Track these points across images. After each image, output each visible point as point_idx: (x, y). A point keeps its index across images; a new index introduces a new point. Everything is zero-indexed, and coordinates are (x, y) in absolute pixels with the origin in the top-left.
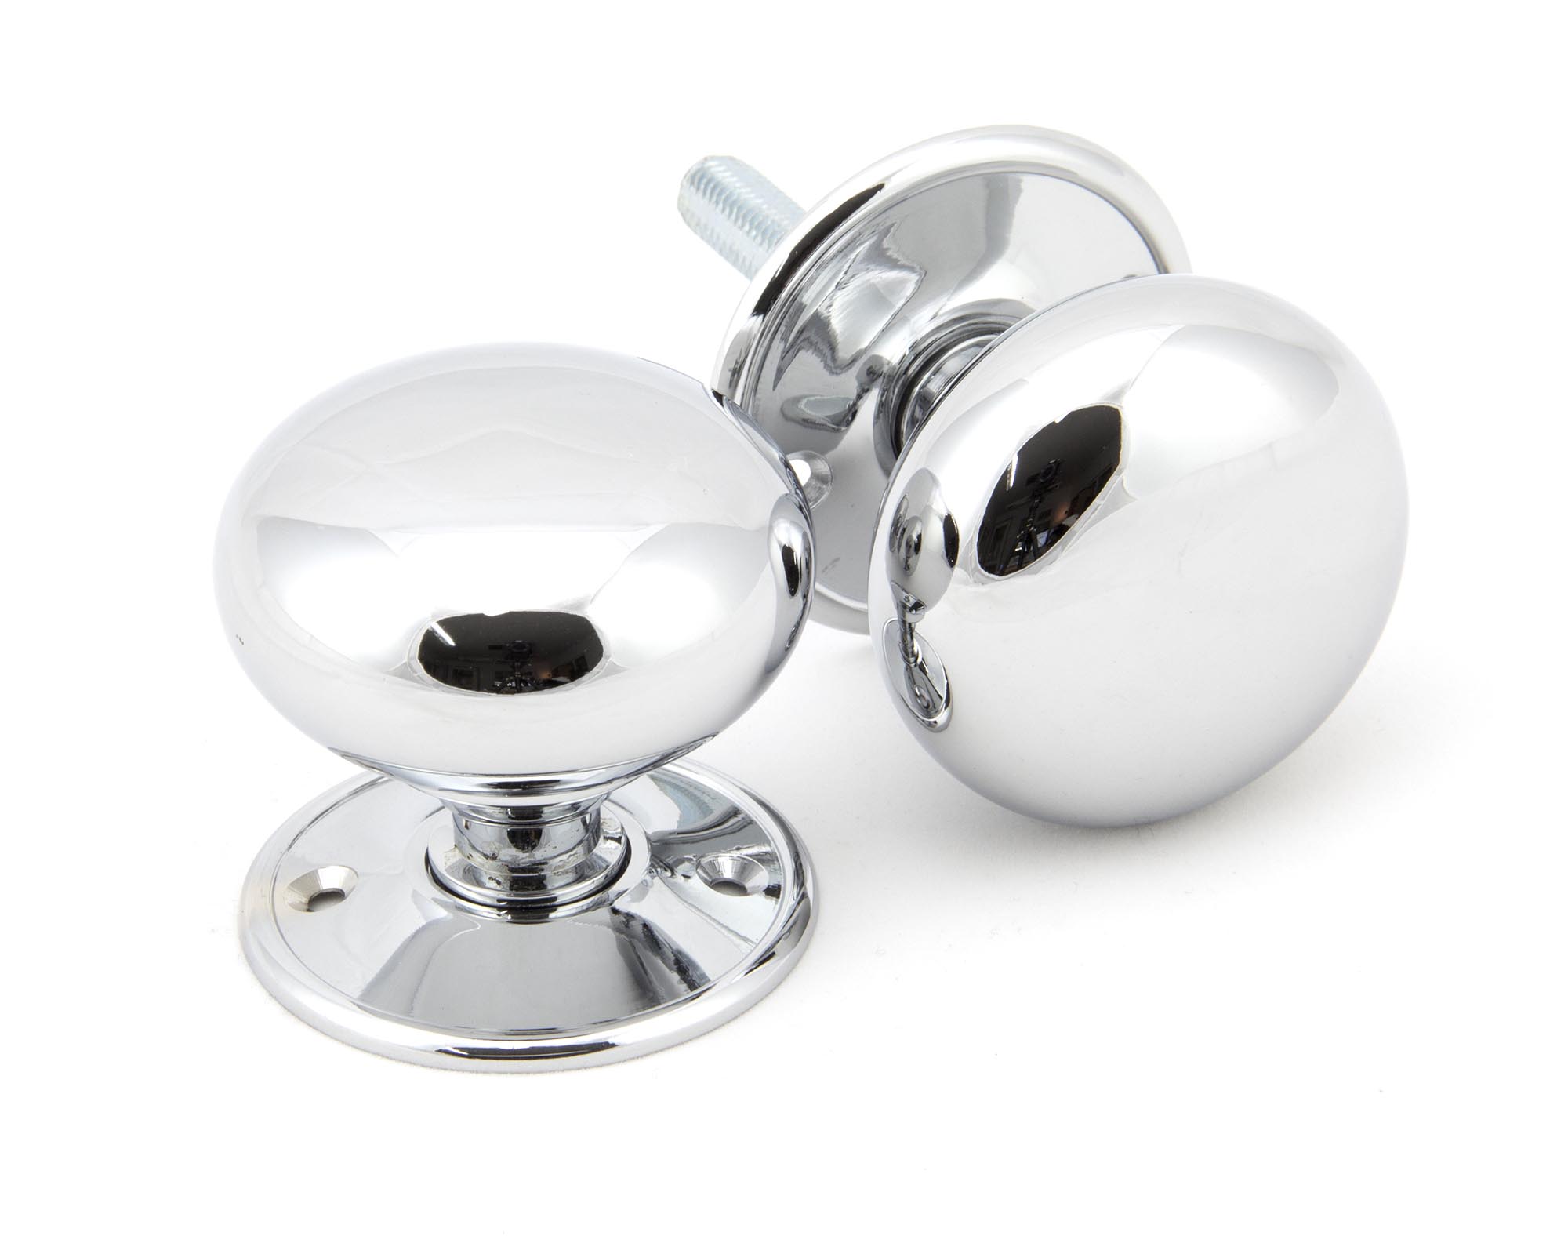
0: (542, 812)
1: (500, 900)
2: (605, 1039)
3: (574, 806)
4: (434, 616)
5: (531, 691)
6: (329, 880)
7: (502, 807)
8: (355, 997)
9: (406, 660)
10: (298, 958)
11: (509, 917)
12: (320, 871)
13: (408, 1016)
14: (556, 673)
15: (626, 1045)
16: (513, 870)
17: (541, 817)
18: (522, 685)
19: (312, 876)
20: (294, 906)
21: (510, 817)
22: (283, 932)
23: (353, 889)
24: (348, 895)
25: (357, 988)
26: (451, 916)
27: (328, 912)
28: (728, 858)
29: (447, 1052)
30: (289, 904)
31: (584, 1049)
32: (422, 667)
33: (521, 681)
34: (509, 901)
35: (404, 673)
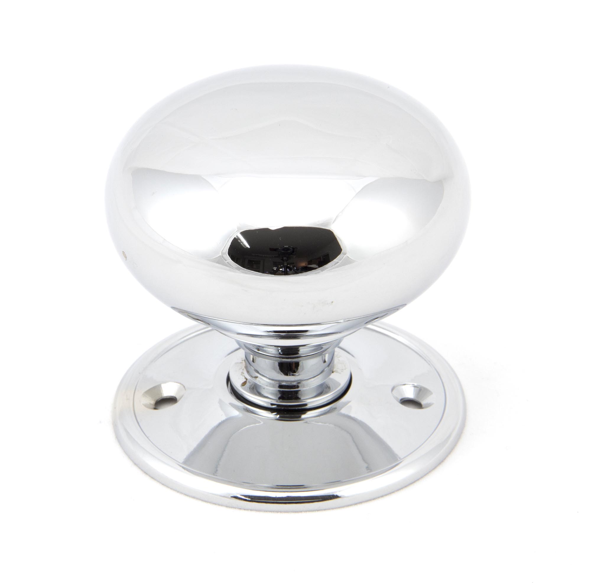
0: (299, 351)
1: (272, 404)
2: (333, 493)
3: (319, 347)
4: (239, 228)
5: (293, 274)
6: (167, 391)
7: (275, 346)
8: (181, 462)
9: (220, 254)
10: (148, 438)
11: (278, 416)
12: (163, 386)
13: (214, 475)
14: (310, 263)
15: (346, 497)
16: (281, 386)
17: (298, 353)
18: (288, 270)
19: (157, 388)
20: (146, 406)
21: (280, 354)
22: (139, 421)
23: (182, 396)
24: (179, 401)
25: (182, 456)
26: (241, 415)
27: (167, 410)
28: (411, 386)
29: (236, 497)
30: (143, 404)
31: (319, 499)
32: (230, 259)
33: (288, 267)
34: (278, 405)
35: (219, 261)
